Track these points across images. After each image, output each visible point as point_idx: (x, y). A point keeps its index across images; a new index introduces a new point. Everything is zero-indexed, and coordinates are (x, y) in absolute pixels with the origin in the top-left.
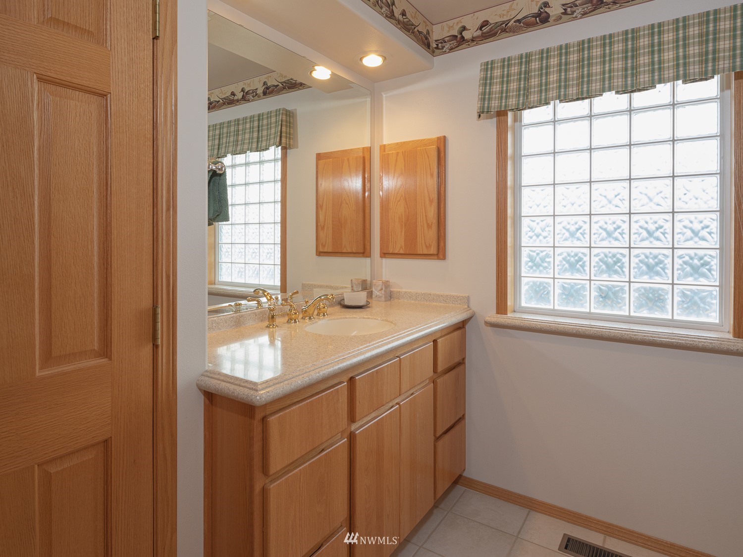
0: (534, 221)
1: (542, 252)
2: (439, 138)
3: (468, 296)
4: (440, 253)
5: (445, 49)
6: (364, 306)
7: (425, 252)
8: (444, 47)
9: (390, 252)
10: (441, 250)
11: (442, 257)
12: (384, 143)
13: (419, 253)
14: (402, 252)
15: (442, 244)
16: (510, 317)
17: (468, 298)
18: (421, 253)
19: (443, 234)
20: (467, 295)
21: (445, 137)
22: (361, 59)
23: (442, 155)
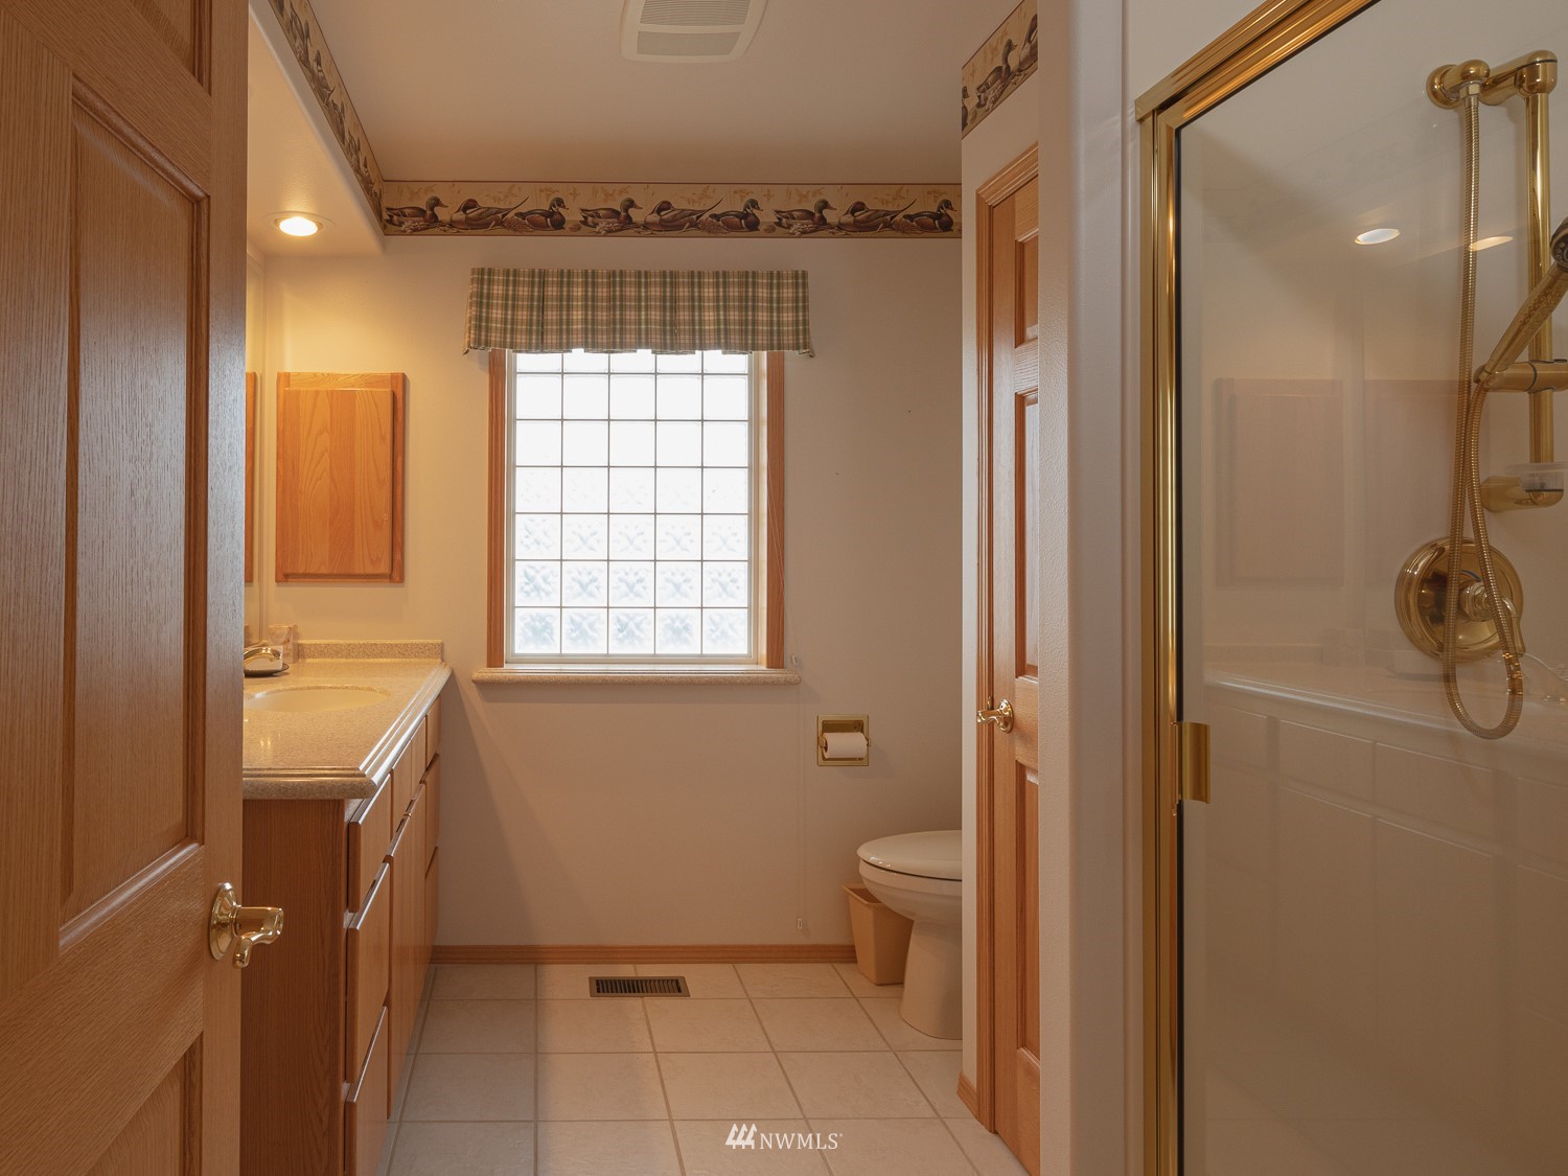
0: (532, 520)
1: (543, 567)
2: (394, 377)
3: (442, 644)
4: (395, 573)
5: (404, 227)
6: (278, 671)
7: (370, 570)
8: (403, 223)
9: (301, 571)
10: (395, 568)
11: (398, 579)
12: (287, 370)
13: (357, 571)
14: (324, 570)
15: (398, 557)
16: (509, 670)
17: (442, 646)
18: (362, 572)
19: (400, 540)
20: (440, 641)
21: (404, 376)
22: (277, 222)
23: (400, 405)
